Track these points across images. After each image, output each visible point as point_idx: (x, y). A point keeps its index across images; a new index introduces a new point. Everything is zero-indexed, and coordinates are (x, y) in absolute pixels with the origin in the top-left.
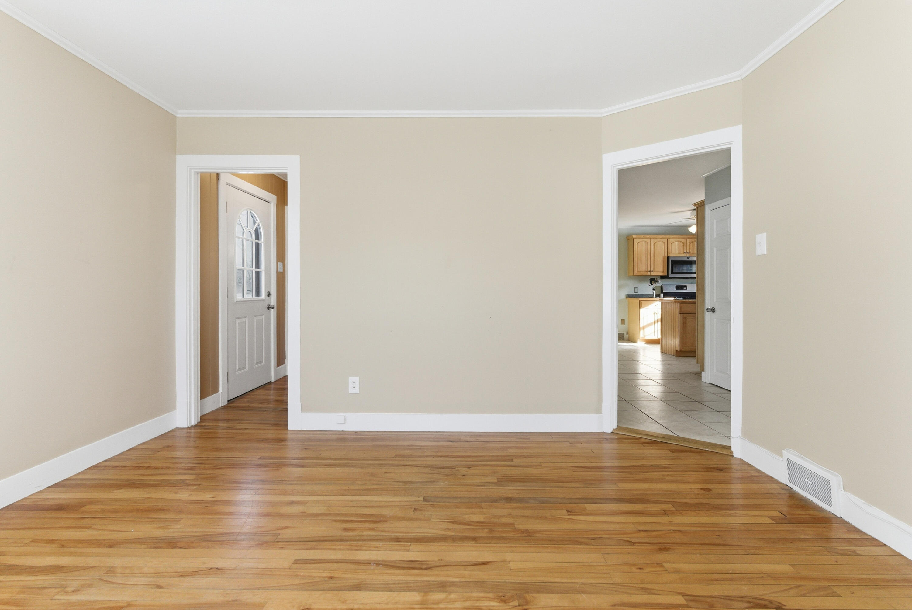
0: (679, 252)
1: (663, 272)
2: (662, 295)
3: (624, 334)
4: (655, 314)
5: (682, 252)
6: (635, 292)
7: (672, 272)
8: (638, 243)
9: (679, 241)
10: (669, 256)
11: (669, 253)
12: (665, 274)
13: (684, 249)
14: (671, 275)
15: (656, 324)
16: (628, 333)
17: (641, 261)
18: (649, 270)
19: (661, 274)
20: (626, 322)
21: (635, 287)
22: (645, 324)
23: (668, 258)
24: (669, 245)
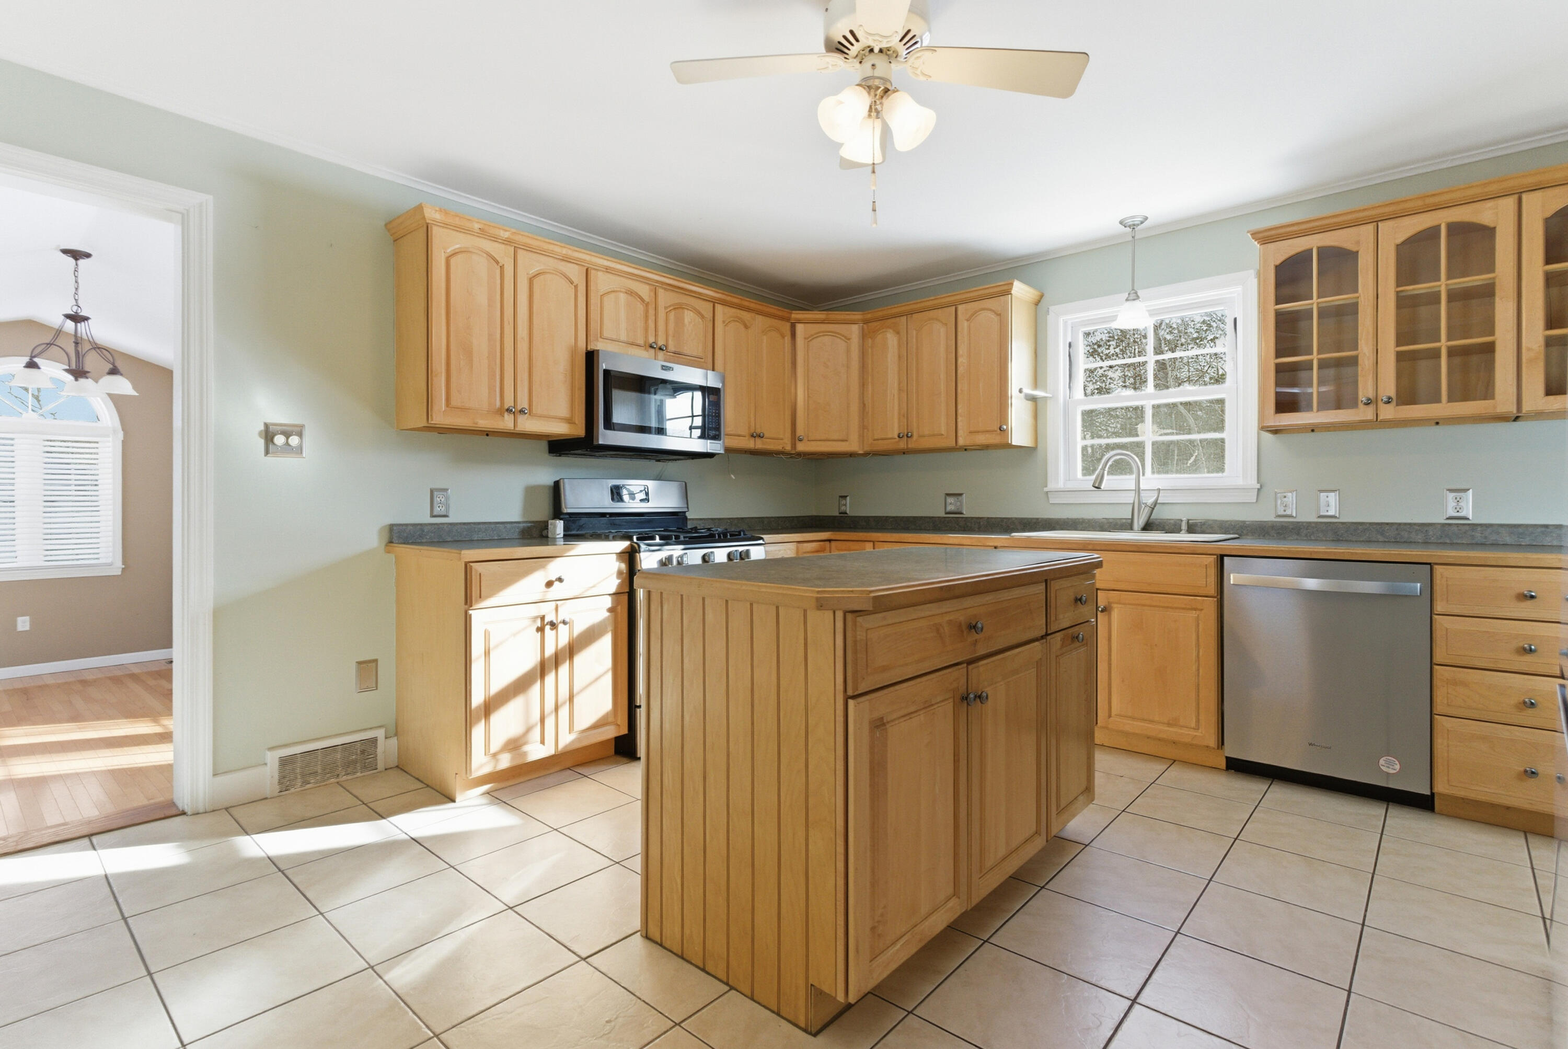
0: (631, 341)
1: (570, 421)
2: (559, 527)
3: (374, 741)
4: (548, 628)
5: (641, 342)
6: (433, 516)
7: (609, 425)
8: (454, 254)
9: (631, 293)
10: (591, 347)
11: (591, 338)
12: (579, 431)
13: (646, 329)
14: (606, 437)
15: (550, 679)
16: (396, 731)
17: (469, 353)
18: (509, 402)
19: (560, 429)
20: (386, 672)
21: (432, 491)
22: (496, 686)
23: (591, 357)
24: (594, 300)
